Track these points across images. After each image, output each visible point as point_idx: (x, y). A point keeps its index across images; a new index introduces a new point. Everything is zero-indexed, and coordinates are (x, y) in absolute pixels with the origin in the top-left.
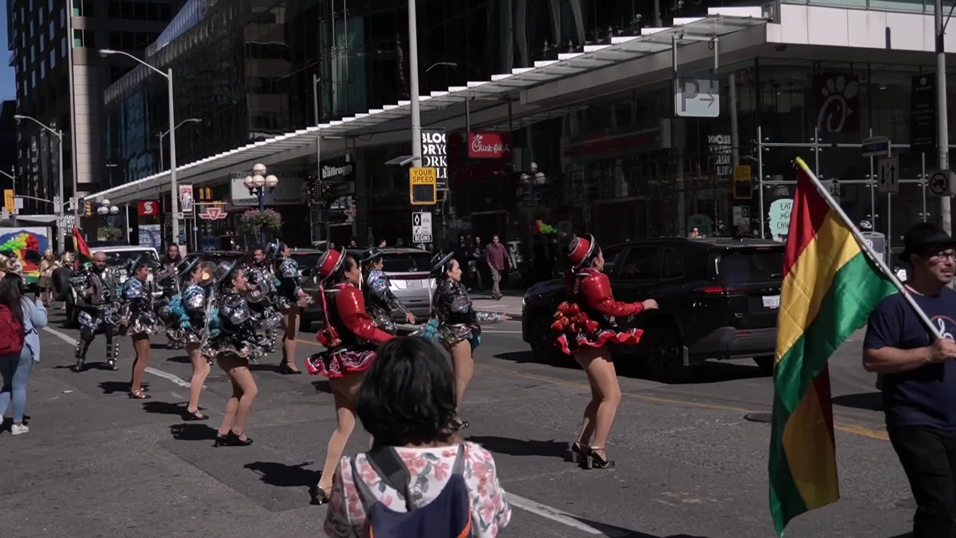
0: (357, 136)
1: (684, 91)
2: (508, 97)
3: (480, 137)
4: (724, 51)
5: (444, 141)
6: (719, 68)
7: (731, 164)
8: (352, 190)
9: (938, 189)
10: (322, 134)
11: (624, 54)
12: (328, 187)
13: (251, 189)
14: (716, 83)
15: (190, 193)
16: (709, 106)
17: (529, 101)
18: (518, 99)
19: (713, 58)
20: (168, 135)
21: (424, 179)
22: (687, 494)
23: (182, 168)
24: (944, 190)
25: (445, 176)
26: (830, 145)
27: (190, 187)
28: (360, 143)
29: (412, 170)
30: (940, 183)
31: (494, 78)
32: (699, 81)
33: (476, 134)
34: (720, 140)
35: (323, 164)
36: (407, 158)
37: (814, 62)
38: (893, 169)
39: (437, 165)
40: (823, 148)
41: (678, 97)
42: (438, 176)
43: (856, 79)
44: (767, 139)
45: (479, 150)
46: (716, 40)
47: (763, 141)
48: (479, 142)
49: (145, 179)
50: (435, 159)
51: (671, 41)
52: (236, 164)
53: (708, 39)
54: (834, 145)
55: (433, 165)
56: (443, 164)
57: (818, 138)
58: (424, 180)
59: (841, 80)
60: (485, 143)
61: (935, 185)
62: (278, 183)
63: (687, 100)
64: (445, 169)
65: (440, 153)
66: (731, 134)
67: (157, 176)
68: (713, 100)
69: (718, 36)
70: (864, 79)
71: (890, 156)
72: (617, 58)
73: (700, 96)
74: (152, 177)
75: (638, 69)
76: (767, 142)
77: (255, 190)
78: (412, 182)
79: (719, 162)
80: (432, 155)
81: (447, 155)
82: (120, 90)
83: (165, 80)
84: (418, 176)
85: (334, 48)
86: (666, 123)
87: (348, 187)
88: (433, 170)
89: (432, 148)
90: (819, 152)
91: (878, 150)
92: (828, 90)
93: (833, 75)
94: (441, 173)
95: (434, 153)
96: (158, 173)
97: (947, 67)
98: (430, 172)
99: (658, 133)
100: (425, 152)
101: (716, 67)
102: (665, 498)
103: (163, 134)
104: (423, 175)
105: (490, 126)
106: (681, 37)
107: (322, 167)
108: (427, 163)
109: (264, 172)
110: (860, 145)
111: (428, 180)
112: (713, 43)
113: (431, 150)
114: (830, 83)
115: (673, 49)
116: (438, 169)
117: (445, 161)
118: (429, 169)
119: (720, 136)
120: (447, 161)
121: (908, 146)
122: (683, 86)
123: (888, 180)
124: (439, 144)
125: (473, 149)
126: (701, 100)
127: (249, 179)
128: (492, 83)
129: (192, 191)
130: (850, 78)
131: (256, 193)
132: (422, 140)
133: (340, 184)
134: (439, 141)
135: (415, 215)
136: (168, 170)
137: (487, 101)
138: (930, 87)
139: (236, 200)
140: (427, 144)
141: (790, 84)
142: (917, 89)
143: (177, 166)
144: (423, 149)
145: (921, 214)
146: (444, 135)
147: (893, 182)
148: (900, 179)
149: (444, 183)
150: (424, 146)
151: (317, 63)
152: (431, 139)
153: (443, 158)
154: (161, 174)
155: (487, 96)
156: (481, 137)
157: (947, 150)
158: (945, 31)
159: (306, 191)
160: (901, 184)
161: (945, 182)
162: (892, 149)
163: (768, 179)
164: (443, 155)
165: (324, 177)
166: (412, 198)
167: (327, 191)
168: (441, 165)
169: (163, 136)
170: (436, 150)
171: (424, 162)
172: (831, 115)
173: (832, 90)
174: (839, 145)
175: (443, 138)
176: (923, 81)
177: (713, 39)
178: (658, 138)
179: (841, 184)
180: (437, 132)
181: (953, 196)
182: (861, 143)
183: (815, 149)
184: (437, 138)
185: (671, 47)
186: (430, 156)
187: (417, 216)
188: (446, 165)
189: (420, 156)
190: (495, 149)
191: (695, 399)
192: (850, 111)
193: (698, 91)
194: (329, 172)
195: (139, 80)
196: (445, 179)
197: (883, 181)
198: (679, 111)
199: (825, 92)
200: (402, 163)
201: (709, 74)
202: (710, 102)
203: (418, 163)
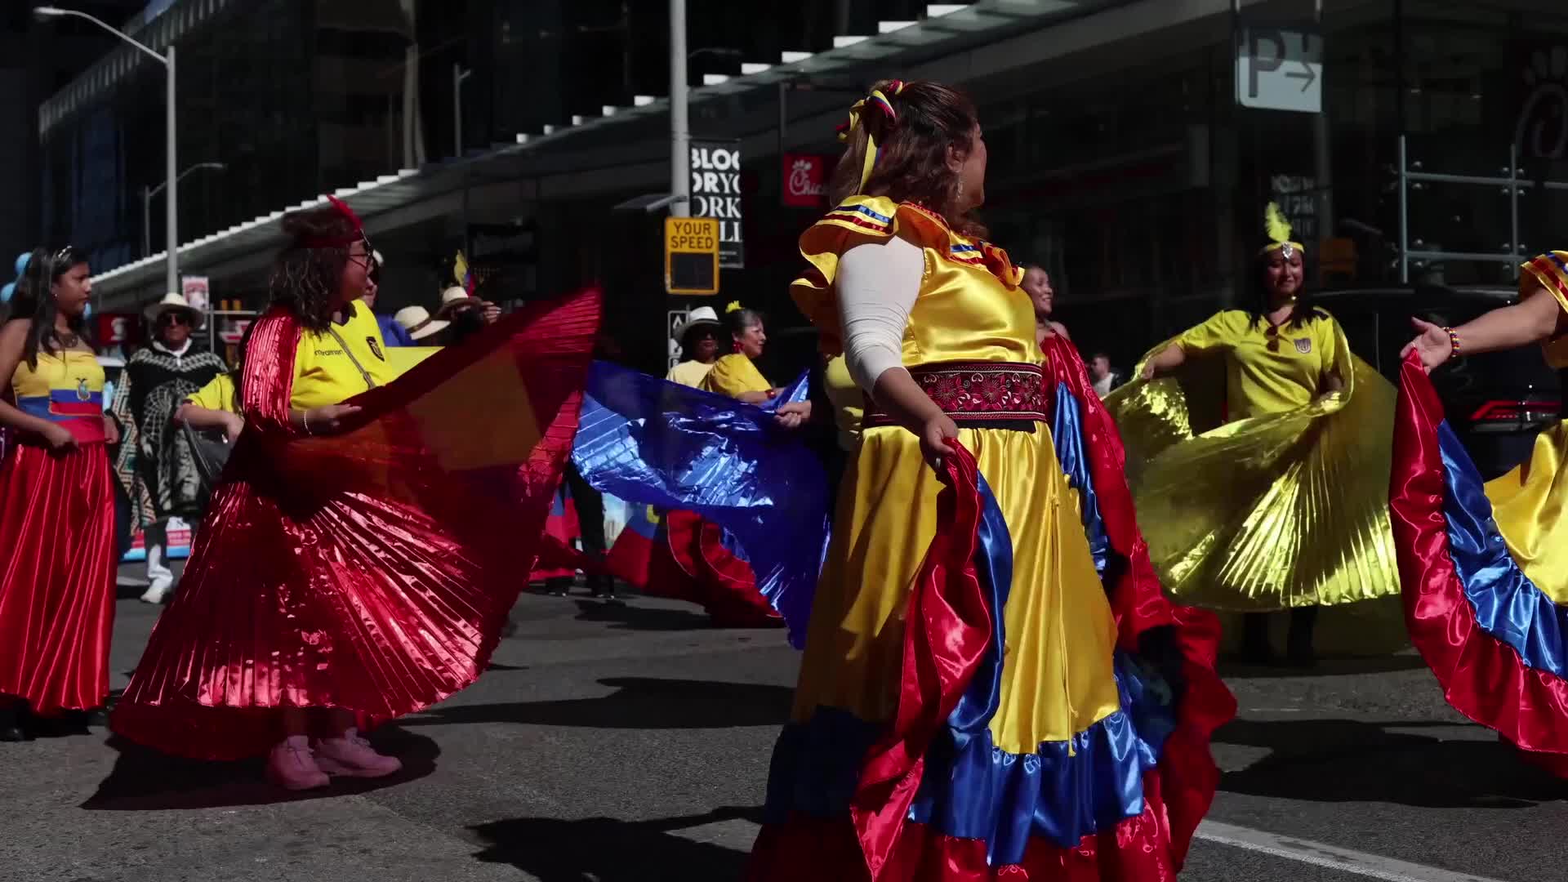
1: (1253, 53)
3: (806, 166)
5: (737, 166)
6: (1325, 12)
7: (1313, 236)
14: (1316, 42)
15: (203, 292)
16: (1303, 90)
20: (164, 192)
21: (695, 241)
23: (188, 246)
25: (737, 238)
27: (204, 281)
29: (670, 225)
31: (839, 42)
32: (1283, 34)
33: (798, 159)
36: (659, 199)
39: (721, 214)
40: (1526, 189)
41: (1244, 64)
42: (723, 239)
44: (1419, 163)
45: (804, 192)
47: (1408, 169)
48: (805, 176)
49: (114, 273)
50: (717, 203)
55: (712, 214)
56: (733, 213)
57: (1518, 168)
58: (695, 244)
59: (1559, 55)
60: (815, 178)
63: (1262, 76)
64: (736, 225)
65: (727, 190)
67: (138, 264)
68: (1311, 77)
73: (1287, 66)
74: (129, 267)
76: (1417, 170)
78: (670, 248)
80: (712, 194)
81: (741, 196)
82: (70, 105)
83: (162, 68)
84: (682, 235)
86: (1199, 134)
88: (713, 224)
89: (711, 179)
92: (1535, 72)
93: (1545, 44)
94: (729, 232)
95: (716, 190)
96: (139, 258)
98: (707, 229)
100: (696, 188)
101: (1319, 7)
103: (151, 190)
104: (692, 234)
108: (700, 210)
111: (703, 245)
113: (710, 183)
114: (1538, 58)
116: (723, 224)
117: (737, 207)
118: (702, 222)
120: (741, 207)
122: (1251, 44)
124: (727, 172)
125: (791, 188)
126: (1289, 75)
128: (834, 54)
129: (207, 289)
132: (691, 162)
134: (725, 167)
135: (673, 317)
136: (160, 252)
140: (701, 171)
143: (180, 244)
144: (692, 182)
146: (736, 155)
149: (734, 253)
150: (696, 176)
152: (710, 160)
153: (733, 202)
154: (147, 261)
156: (808, 166)
163: (1419, 248)
164: (733, 194)
166: (668, 281)
168: (730, 215)
169: (152, 194)
170: (720, 185)
171: (695, 208)
172: (1540, 125)
173: (1543, 74)
174: (1551, 184)
175: (733, 160)
178: (1183, 166)
180: (723, 148)
183: (1511, 190)
184: (722, 160)
186: (707, 196)
187: (678, 319)
188: (738, 215)
189: (687, 195)
193: (1282, 54)
195: (107, 83)
196: (737, 244)
198: (1243, 94)
199: (1528, 76)
200: (650, 207)
201: (1306, 26)
202: (1304, 82)
203: (683, 209)
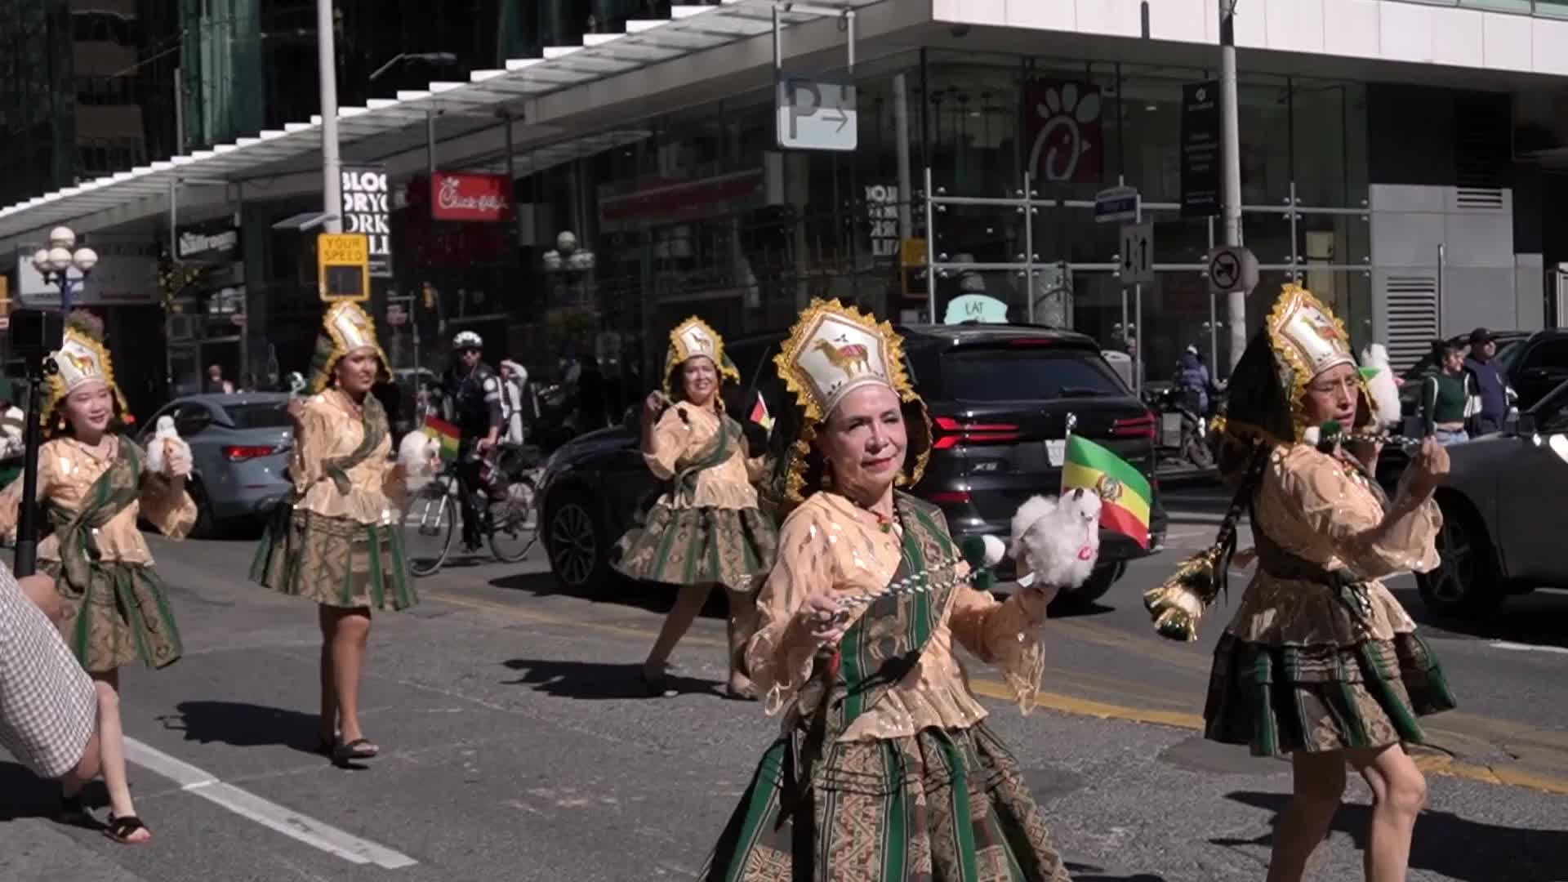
0: (246, 179)
1: (793, 103)
2: (506, 114)
3: (454, 183)
4: (866, 34)
5: (384, 188)
6: (856, 65)
7: (897, 237)
8: (239, 277)
9: (1225, 280)
10: (181, 175)
11: (700, 36)
12: (196, 272)
13: (46, 273)
14: (852, 90)
16: (839, 130)
17: (541, 119)
18: (522, 117)
19: (845, 47)
21: (346, 255)
22: (573, 790)
24: (1235, 281)
25: (385, 252)
26: (1052, 203)
28: (251, 192)
29: (323, 240)
30: (1228, 268)
31: (477, 76)
32: (821, 86)
33: (446, 177)
34: (879, 194)
35: (181, 230)
36: (313, 218)
37: (1024, 58)
38: (1144, 243)
39: (371, 230)
40: (1039, 208)
41: (784, 114)
42: (372, 250)
43: (1097, 89)
44: (942, 189)
45: (451, 206)
46: (851, 14)
47: (933, 194)
48: (453, 191)
50: (366, 220)
51: (770, 15)
52: (32, 230)
53: (837, 13)
54: (1060, 204)
55: (363, 230)
56: (381, 229)
57: (1031, 190)
58: (346, 257)
59: (1070, 92)
60: (462, 192)
61: (1219, 273)
62: (98, 263)
63: (800, 119)
64: (385, 239)
65: (375, 209)
66: (897, 184)
68: (844, 120)
69: (854, 8)
70: (1110, 90)
71: (1139, 220)
72: (686, 44)
73: (822, 112)
75: (724, 65)
76: (942, 195)
77: (53, 276)
78: (324, 261)
79: (877, 232)
80: (362, 212)
81: (389, 213)
84: (334, 250)
85: (204, 20)
86: (774, 162)
87: (232, 271)
88: (363, 239)
89: (361, 199)
90: (1033, 215)
91: (1120, 210)
92: (1048, 107)
93: (1058, 82)
94: (379, 245)
95: (366, 209)
97: (1239, 72)
98: (357, 243)
99: (761, 179)
100: (348, 207)
101: (851, 62)
102: (525, 798)
104: (344, 249)
105: (480, 165)
106: (788, 8)
107: (179, 235)
108: (351, 226)
109: (71, 243)
110: (1092, 204)
111: (353, 256)
112: (846, 19)
113: (360, 202)
114: (1051, 94)
115: (774, 32)
116: (372, 239)
117: (385, 223)
118: (356, 237)
119: (879, 188)
120: (391, 223)
121: (1177, 206)
122: (791, 94)
123: (1136, 261)
124: (375, 193)
125: (441, 204)
126: (825, 119)
127: (42, 256)
128: (473, 87)
130: (1086, 86)
131: (56, 281)
132: (342, 185)
133: (216, 267)
134: (374, 188)
137: (472, 119)
138: (1211, 104)
139: (29, 296)
140: (352, 192)
141: (986, 95)
142: (1191, 108)
144: (343, 202)
145: (1207, 324)
146: (383, 178)
147: (1144, 267)
148: (1156, 262)
149: (383, 263)
150: (347, 196)
151: (174, 49)
152: (359, 182)
153: (381, 219)
155: (470, 110)
156: (456, 183)
157: (1238, 213)
158: (1236, 9)
159: (157, 279)
160: (1157, 272)
161: (1235, 267)
162: (1144, 211)
163: (944, 261)
164: (381, 212)
165: (184, 252)
166: (323, 288)
167: (195, 279)
168: (378, 230)
170: (369, 204)
171: (346, 224)
172: (1054, 151)
173: (1055, 107)
174: (1069, 203)
175: (381, 182)
176: (1201, 94)
177: (845, 13)
178: (760, 187)
179: (1075, 272)
180: (370, 171)
181: (1249, 292)
182: (1093, 200)
183: (1025, 210)
184: (370, 182)
185: (769, 26)
186: (357, 214)
188: (386, 230)
189: (339, 213)
190: (481, 204)
191: (706, 632)
192: (1086, 146)
193: (817, 103)
194: (191, 244)
196: (386, 255)
197: (1128, 264)
198: (785, 139)
199: (1043, 111)
200: (304, 226)
201: (839, 76)
202: (839, 123)
203: (335, 227)
